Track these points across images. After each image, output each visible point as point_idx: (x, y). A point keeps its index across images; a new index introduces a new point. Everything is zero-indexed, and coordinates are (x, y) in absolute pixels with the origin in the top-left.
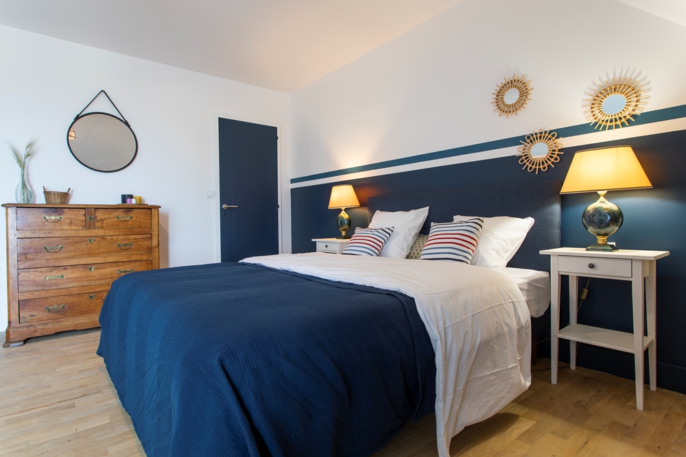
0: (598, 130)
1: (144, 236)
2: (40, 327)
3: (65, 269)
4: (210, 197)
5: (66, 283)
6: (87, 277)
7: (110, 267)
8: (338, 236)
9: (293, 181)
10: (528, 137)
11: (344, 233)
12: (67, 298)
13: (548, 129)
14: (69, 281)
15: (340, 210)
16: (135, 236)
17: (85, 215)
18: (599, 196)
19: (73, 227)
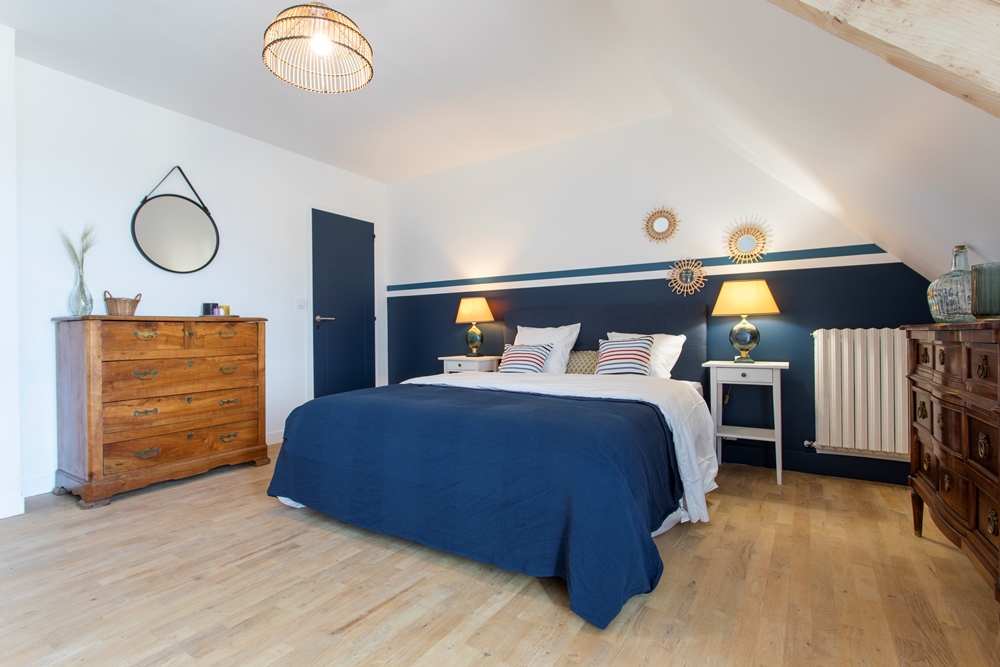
0: (735, 263)
1: (249, 357)
2: (130, 479)
3: (159, 401)
4: (301, 307)
5: (161, 419)
6: (185, 410)
7: (211, 397)
8: (468, 353)
9: (390, 288)
10: (677, 264)
11: (475, 351)
12: (161, 439)
13: (694, 258)
14: (163, 416)
15: (470, 325)
16: (239, 357)
17: (183, 330)
18: (742, 319)
19: (170, 347)
